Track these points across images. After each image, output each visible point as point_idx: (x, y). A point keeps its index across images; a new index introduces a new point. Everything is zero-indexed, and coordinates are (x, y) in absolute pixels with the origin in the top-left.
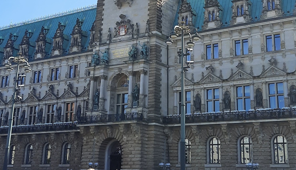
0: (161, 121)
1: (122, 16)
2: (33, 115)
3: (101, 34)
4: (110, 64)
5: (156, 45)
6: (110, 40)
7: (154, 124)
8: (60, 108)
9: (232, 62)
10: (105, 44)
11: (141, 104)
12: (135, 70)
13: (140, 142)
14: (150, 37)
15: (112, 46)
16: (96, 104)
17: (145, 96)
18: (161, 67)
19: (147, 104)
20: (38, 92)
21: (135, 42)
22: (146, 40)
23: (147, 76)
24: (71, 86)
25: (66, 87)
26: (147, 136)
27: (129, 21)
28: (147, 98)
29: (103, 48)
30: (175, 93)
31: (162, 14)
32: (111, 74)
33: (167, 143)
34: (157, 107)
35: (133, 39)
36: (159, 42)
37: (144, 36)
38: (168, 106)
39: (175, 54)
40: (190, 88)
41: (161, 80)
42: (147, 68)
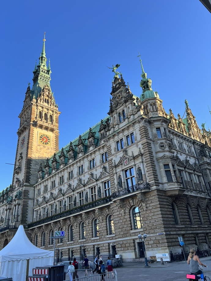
1: (17, 179)
4: (12, 202)
5: (25, 190)
6: (13, 190)
10: (12, 193)
11: (16, 220)
18: (29, 200)
19: (19, 220)
22: (21, 188)
27: (19, 180)
31: (31, 174)
32: (13, 207)
35: (18, 189)
36: (27, 188)
37: (21, 186)
38: (33, 219)
39: (36, 192)
40: (38, 208)
41: (28, 206)
42: (20, 202)
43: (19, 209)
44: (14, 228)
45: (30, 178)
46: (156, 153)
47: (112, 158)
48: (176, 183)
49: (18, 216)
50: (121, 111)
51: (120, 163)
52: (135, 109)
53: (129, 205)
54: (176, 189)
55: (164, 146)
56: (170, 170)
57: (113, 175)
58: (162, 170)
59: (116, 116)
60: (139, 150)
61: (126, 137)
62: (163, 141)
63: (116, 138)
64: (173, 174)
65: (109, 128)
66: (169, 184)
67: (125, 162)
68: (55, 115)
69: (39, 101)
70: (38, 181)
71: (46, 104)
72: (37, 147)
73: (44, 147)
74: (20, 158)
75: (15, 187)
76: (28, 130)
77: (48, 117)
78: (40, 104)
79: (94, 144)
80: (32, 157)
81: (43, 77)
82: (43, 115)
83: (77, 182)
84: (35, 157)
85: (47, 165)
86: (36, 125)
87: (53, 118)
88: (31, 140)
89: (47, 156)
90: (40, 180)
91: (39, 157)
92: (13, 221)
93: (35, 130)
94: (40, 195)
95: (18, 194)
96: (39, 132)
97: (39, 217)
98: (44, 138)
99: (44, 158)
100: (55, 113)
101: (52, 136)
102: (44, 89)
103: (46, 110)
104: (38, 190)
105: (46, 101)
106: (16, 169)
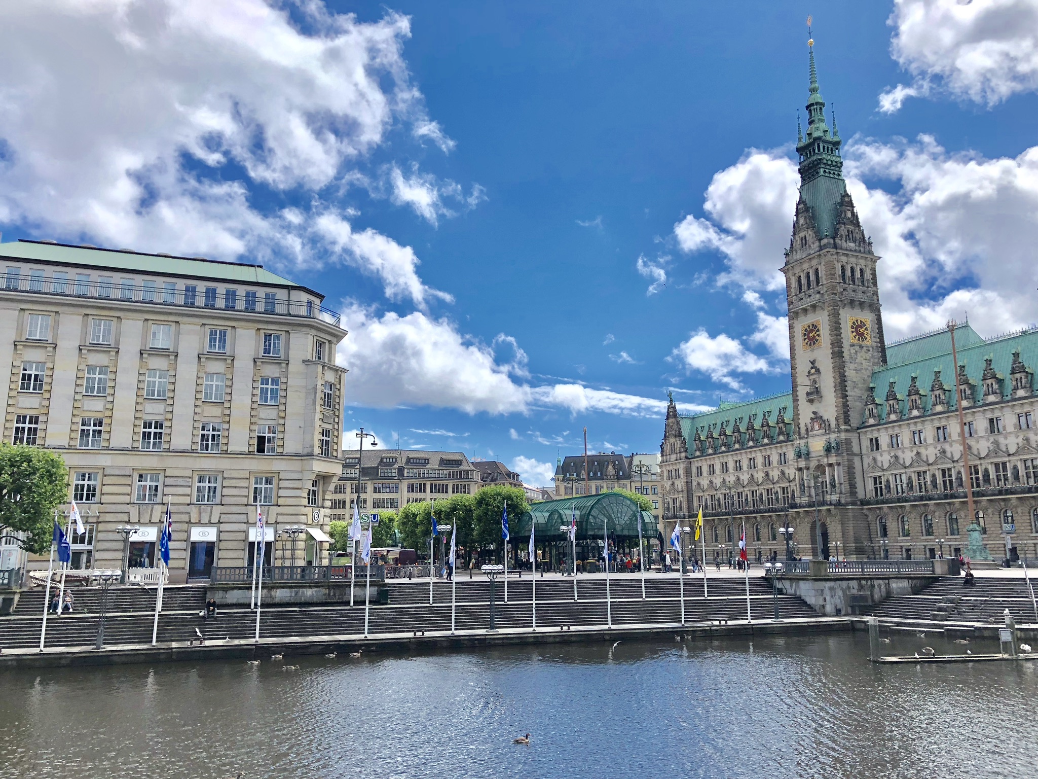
0: (859, 503)
1: (814, 413)
2: (755, 498)
3: (799, 428)
4: (810, 455)
5: (846, 439)
6: (807, 434)
7: (850, 507)
8: (777, 492)
9: (912, 451)
10: (803, 438)
11: (838, 491)
12: (830, 462)
13: (841, 522)
14: (840, 431)
15: (810, 440)
16: (802, 491)
18: (855, 457)
19: (843, 491)
20: (755, 477)
21: (828, 437)
22: (836, 435)
23: (841, 467)
24: (783, 472)
25: (779, 473)
26: (846, 517)
27: (821, 417)
28: (843, 486)
29: (803, 442)
30: (870, 478)
31: (850, 408)
32: (813, 464)
33: (868, 521)
34: (852, 492)
35: (826, 434)
36: (849, 435)
37: (835, 432)
38: (866, 489)
39: (866, 443)
40: (881, 474)
41: (854, 468)
42: (840, 459)
43: (839, 474)
44: (839, 503)
45: (849, 416)
49: (841, 484)
68: (870, 267)
69: (840, 242)
70: (868, 422)
71: (852, 245)
72: (850, 350)
73: (861, 347)
74: (813, 371)
75: (810, 428)
76: (826, 313)
77: (858, 274)
78: (841, 249)
79: (1028, 385)
80: (846, 374)
81: (828, 167)
82: (848, 273)
83: (989, 445)
84: (850, 373)
85: (891, 396)
86: (841, 301)
87: (868, 275)
88: (839, 337)
89: (869, 366)
90: (871, 421)
91: (857, 371)
92: (829, 492)
93: (841, 312)
94: (877, 449)
95: (833, 444)
96: (848, 317)
97: (886, 488)
98: (858, 328)
99: (863, 371)
100: (869, 263)
101: (870, 319)
102: (841, 204)
103: (853, 260)
104: (871, 440)
105: (850, 236)
106: (808, 394)
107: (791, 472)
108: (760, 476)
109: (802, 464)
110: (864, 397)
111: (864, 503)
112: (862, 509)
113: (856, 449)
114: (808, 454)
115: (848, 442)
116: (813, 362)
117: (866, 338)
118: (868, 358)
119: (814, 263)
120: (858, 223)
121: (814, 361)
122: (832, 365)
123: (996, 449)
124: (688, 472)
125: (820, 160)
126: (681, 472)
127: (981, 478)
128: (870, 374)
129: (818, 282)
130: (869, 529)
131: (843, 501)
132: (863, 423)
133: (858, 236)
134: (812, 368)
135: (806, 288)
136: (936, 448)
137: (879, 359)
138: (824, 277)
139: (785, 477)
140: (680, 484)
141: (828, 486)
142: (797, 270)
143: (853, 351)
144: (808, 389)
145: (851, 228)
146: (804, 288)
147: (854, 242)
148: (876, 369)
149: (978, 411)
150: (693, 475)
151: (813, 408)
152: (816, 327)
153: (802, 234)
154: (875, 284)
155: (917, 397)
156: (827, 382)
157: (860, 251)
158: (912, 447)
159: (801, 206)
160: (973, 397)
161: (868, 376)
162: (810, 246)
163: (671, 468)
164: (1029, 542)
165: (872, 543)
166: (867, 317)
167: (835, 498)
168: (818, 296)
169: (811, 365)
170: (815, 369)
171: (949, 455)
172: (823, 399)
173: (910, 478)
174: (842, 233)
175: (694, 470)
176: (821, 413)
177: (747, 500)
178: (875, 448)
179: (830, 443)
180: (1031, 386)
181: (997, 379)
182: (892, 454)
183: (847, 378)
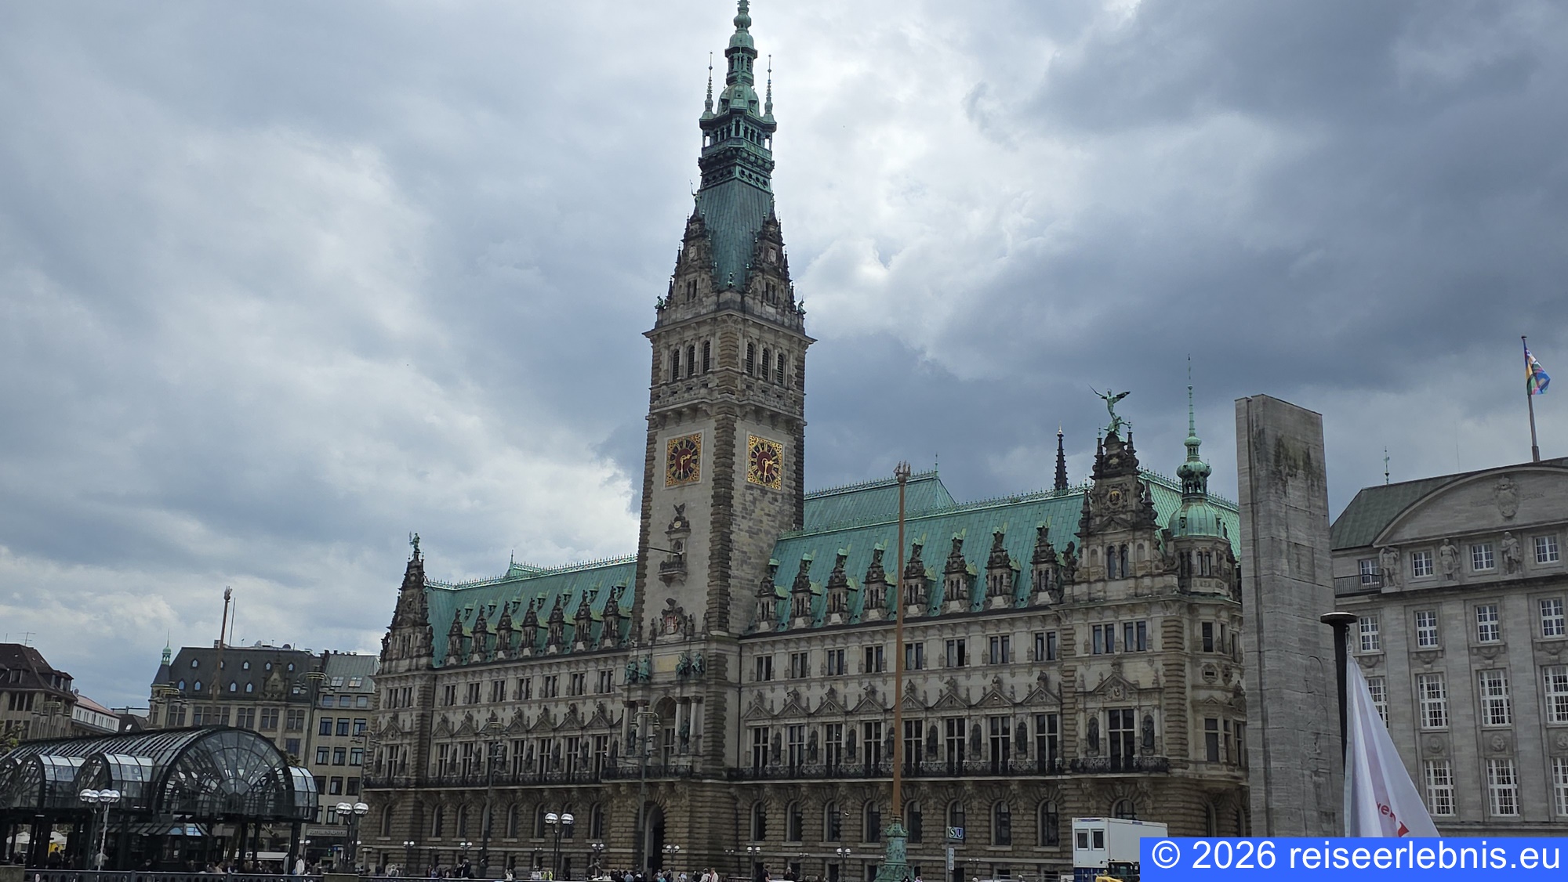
0: (725, 774)
1: (670, 602)
2: (545, 754)
3: (641, 628)
4: (653, 681)
5: (717, 655)
6: (653, 639)
7: (709, 781)
8: (587, 746)
9: (823, 686)
10: (645, 646)
11: (692, 750)
12: (685, 695)
13: (688, 809)
14: (709, 640)
15: (656, 651)
16: (631, 747)
17: (699, 737)
18: (728, 689)
19: (701, 750)
20: (552, 716)
21: (687, 648)
22: (702, 646)
23: (703, 706)
24: (602, 709)
25: (596, 710)
26: (700, 799)
27: (681, 610)
28: (701, 741)
29: (643, 654)
30: (748, 731)
32: (655, 697)
33: (736, 809)
34: (717, 753)
35: (684, 642)
36: (723, 649)
37: (700, 639)
38: (739, 750)
39: (750, 665)
40: (767, 723)
41: (725, 710)
42: (702, 692)
43: (698, 716)
44: (690, 773)
45: (728, 613)
46: (1195, 687)
47: (1076, 666)
48: (1224, 767)
50: (1117, 545)
51: (1101, 690)
52: (1159, 561)
53: (1112, 795)
54: (1223, 779)
55: (1213, 674)
56: (1217, 734)
57: (1074, 711)
58: (1198, 730)
59: (1100, 551)
60: (1153, 673)
61: (1122, 626)
62: (1214, 662)
63: (1094, 619)
64: (1222, 745)
65: (1072, 575)
66: (1209, 766)
67: (1112, 689)
68: (796, 353)
69: (751, 302)
70: (759, 628)
71: (772, 310)
72: (744, 495)
73: (764, 492)
74: (678, 525)
75: (659, 628)
76: (713, 424)
77: (774, 365)
78: (753, 314)
79: (1010, 591)
80: (732, 537)
81: (749, 166)
82: (759, 359)
83: (943, 686)
84: (740, 537)
85: (801, 585)
86: (741, 406)
87: (790, 369)
88: (728, 470)
89: (773, 527)
90: (764, 627)
91: (752, 533)
92: (676, 751)
93: (739, 425)
94: (768, 678)
95: (695, 663)
96: (748, 437)
97: (773, 751)
98: (762, 455)
99: (762, 535)
100: (795, 346)
101: (786, 444)
102: (763, 236)
103: (769, 337)
104: (760, 660)
105: (769, 295)
106: (664, 566)
107: (616, 708)
108: (560, 712)
109: (637, 695)
110: (757, 582)
111: (735, 774)
112: (730, 786)
113: (732, 675)
114: (649, 678)
115: (720, 660)
116: (680, 510)
117: (774, 478)
118: (773, 512)
119: (704, 330)
120: (787, 274)
121: (683, 507)
122: (711, 519)
123: (951, 696)
124: (428, 697)
125: (737, 149)
126: (415, 695)
127: (924, 743)
128: (772, 542)
129: (706, 366)
130: (737, 824)
131: (698, 769)
132: (750, 628)
133: (783, 297)
134: (677, 519)
135: (685, 375)
136: (860, 684)
137: (791, 517)
138: (718, 359)
139: (604, 717)
140: (408, 720)
141: (677, 740)
142: (674, 340)
143: (749, 498)
144: (664, 557)
145: (774, 280)
146: (683, 373)
147: (776, 306)
148: (784, 534)
149: (933, 627)
150: (437, 701)
151: (669, 594)
152: (693, 445)
153: (691, 277)
154: (801, 384)
155: (842, 591)
156: (699, 547)
157: (783, 325)
158: (824, 680)
159: (696, 226)
160: (925, 602)
161: (770, 546)
162: (700, 300)
163: (396, 685)
164: (983, 860)
165: (738, 850)
166: (781, 444)
167: (684, 762)
168: (703, 391)
169: (676, 514)
170: (681, 524)
171: (880, 698)
172: (689, 577)
173: (814, 735)
174: (758, 286)
175: (440, 692)
176: (681, 602)
177: (530, 756)
178: (763, 677)
179: (689, 660)
180: (1014, 594)
181: (966, 573)
182: (791, 690)
183: (735, 545)
